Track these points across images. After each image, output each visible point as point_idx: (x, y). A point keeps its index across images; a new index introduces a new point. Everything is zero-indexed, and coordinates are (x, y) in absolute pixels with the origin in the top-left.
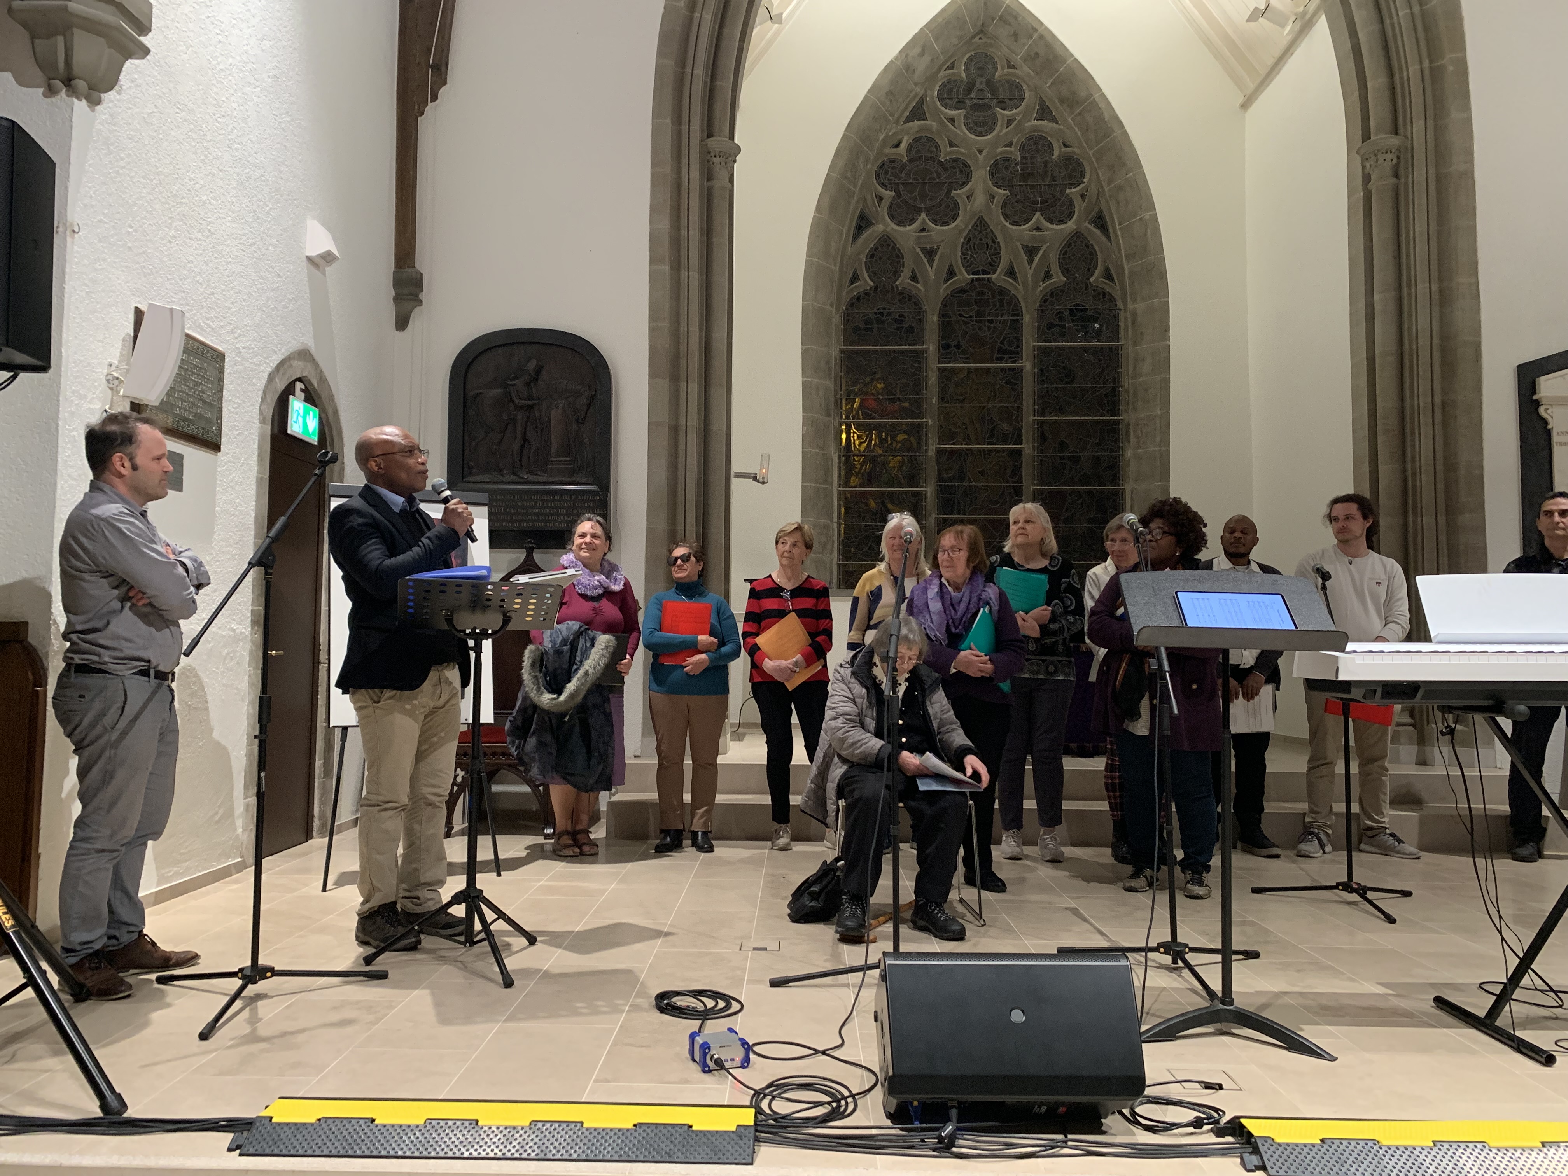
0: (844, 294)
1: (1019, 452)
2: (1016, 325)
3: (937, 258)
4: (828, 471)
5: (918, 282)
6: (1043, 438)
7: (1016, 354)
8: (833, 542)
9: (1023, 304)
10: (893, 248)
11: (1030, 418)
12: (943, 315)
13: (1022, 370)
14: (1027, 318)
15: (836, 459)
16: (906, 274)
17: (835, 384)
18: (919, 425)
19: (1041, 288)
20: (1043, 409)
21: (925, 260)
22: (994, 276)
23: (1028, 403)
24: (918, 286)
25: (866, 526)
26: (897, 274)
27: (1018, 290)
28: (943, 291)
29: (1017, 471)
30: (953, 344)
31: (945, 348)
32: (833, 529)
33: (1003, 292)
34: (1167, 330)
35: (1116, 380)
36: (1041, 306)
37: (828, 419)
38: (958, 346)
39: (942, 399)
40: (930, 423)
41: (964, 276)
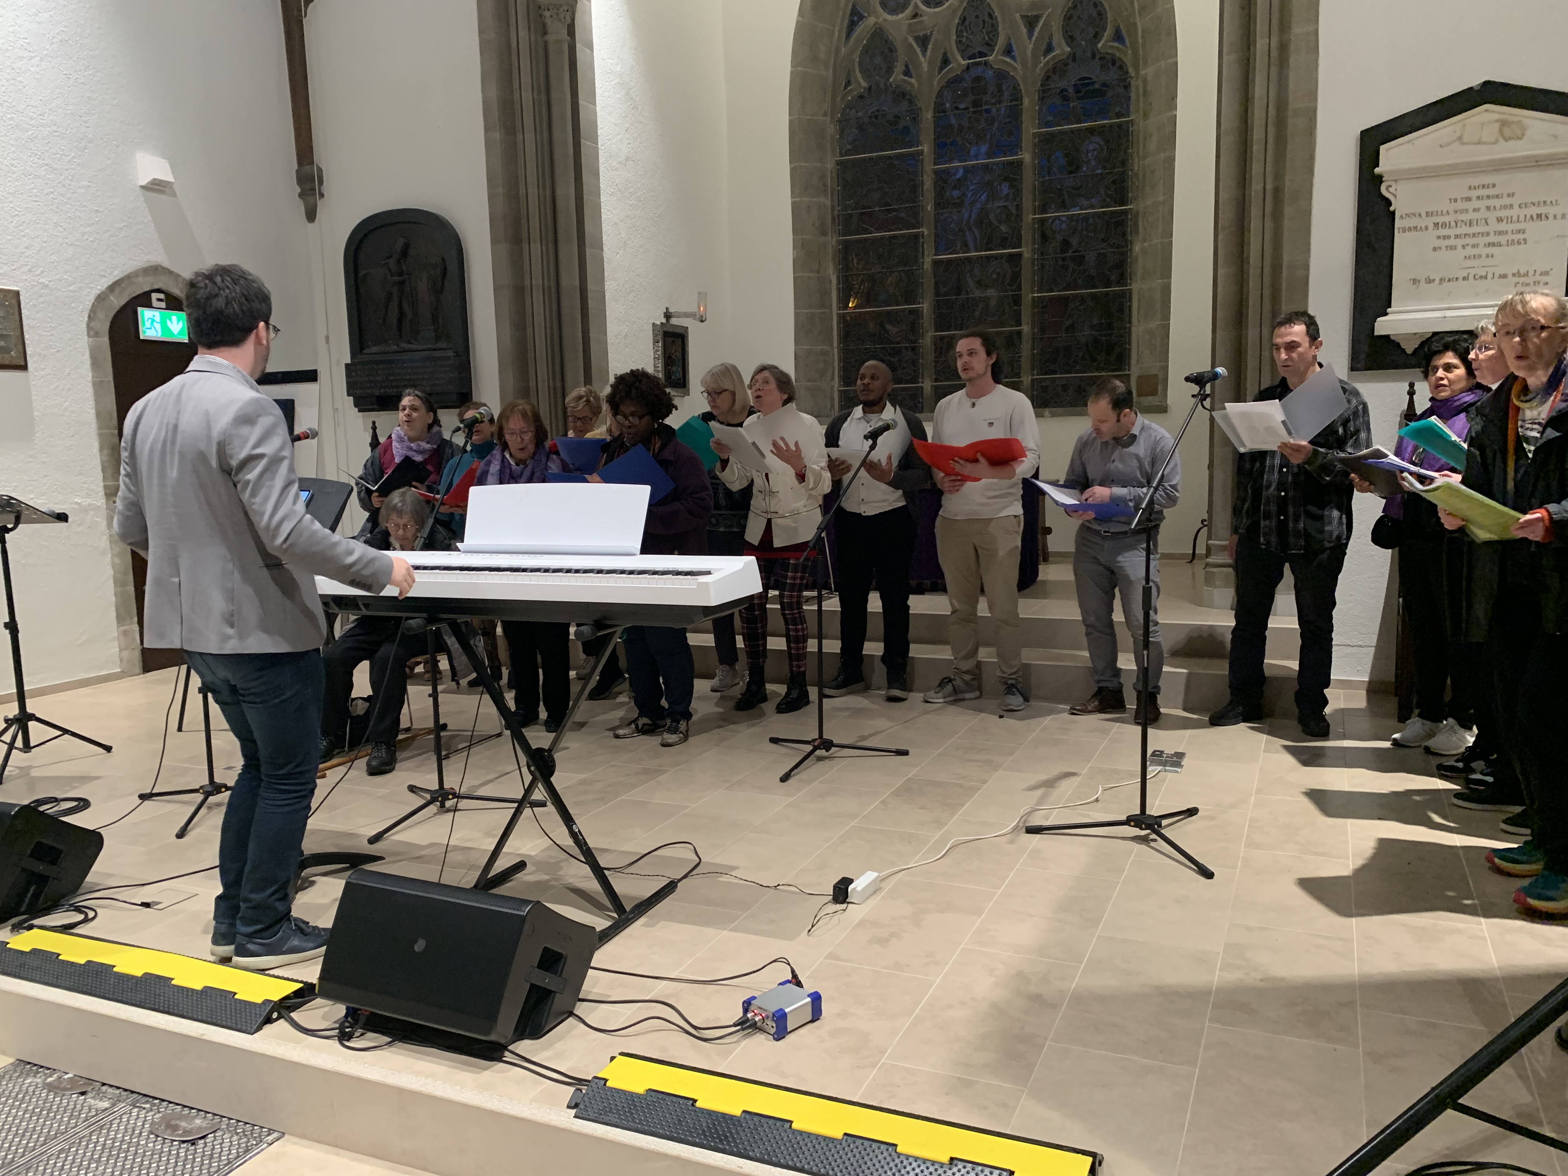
0: (838, 100)
1: (1019, 255)
2: (1015, 113)
3: (930, 47)
4: (825, 293)
5: (911, 77)
6: (1044, 237)
7: (1015, 147)
8: (834, 368)
9: (1022, 87)
10: (886, 41)
11: (1029, 217)
12: (939, 109)
13: (1022, 163)
14: (1026, 101)
15: (834, 280)
16: (899, 68)
17: (832, 200)
18: (916, 236)
19: (1042, 65)
20: (1045, 205)
21: (918, 50)
22: (991, 58)
23: (1028, 201)
24: (913, 81)
25: (866, 349)
26: (890, 70)
27: (1017, 69)
28: (937, 83)
29: (1016, 277)
30: (949, 141)
31: (942, 148)
32: (833, 355)
33: (1002, 76)
34: (1174, 97)
35: (1123, 163)
36: (1042, 85)
37: (823, 239)
38: (953, 143)
39: (938, 205)
40: (926, 233)
41: (960, 62)
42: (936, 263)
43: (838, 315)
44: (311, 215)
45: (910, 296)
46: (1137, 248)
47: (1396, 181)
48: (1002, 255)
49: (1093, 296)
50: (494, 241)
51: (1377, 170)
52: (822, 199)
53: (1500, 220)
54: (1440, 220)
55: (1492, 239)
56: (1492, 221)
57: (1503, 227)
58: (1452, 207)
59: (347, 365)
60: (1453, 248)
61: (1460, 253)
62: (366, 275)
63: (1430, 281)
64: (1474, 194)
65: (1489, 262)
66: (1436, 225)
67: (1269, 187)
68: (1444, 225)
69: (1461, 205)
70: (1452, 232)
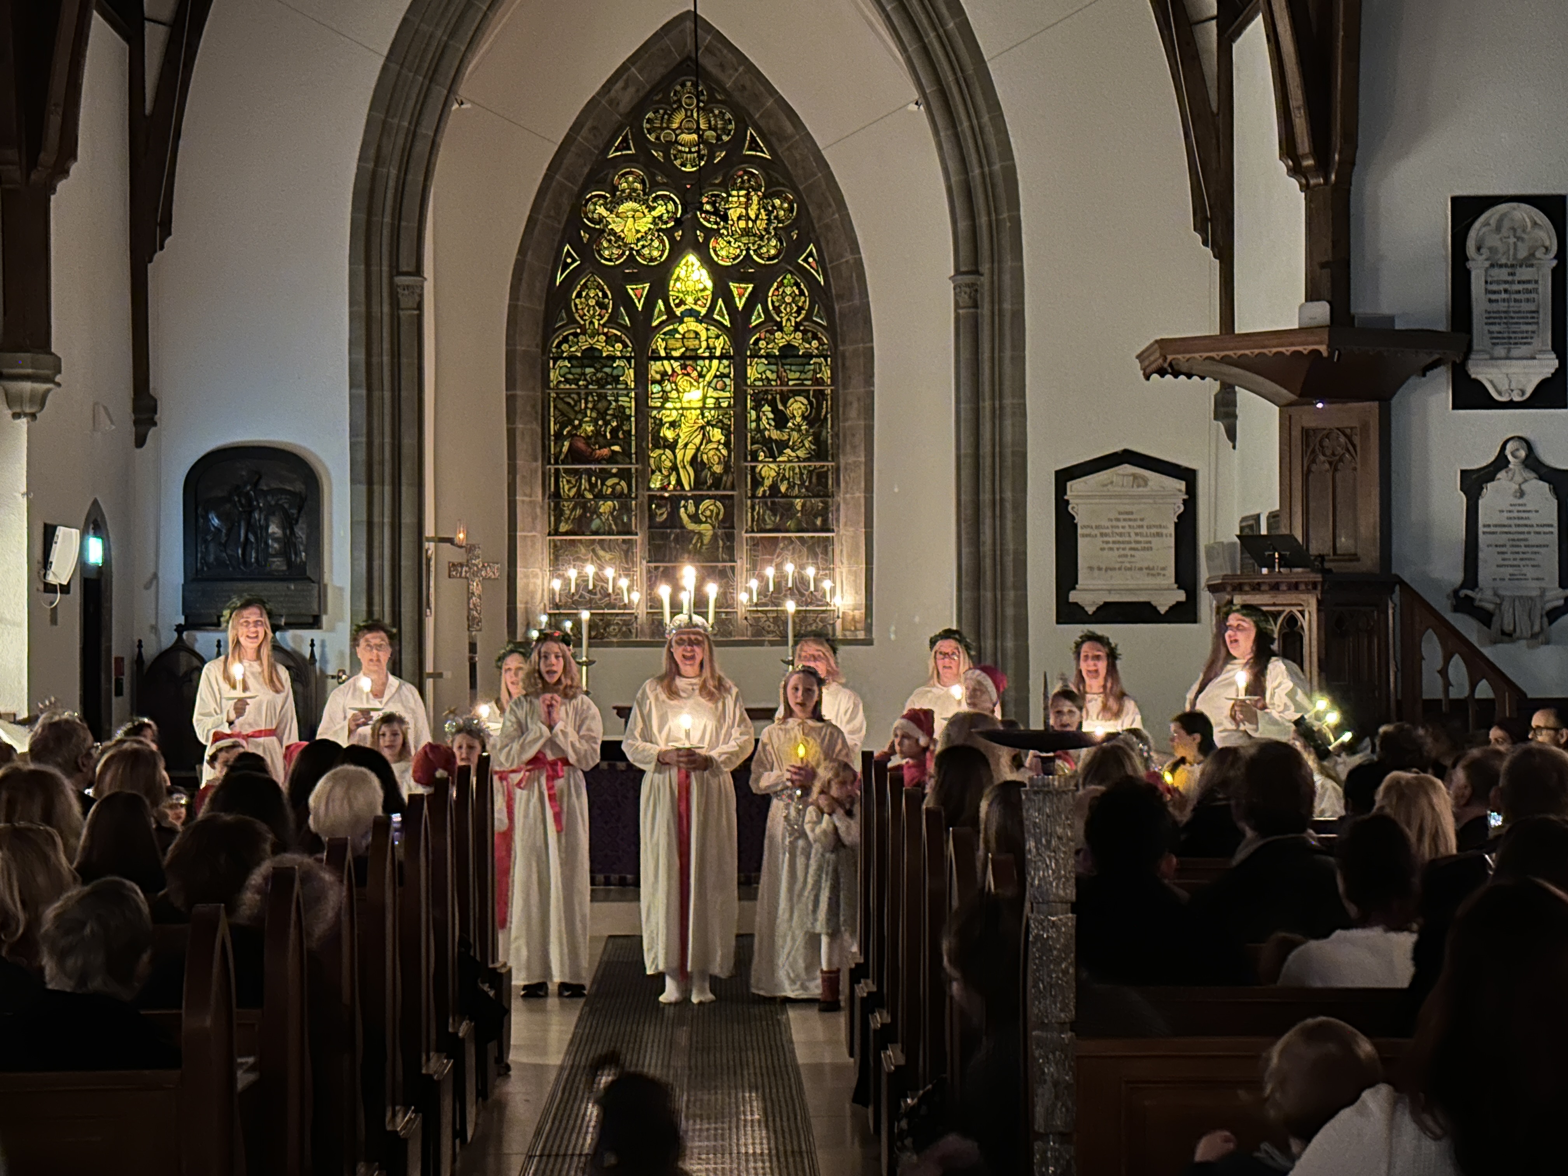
1: (732, 496)
6: (754, 482)
29: (728, 516)
42: (651, 498)
43: (549, 540)
45: (623, 526)
46: (838, 499)
47: (1077, 505)
48: (715, 496)
49: (800, 539)
50: (353, 482)
51: (1066, 497)
52: (534, 427)
53: (1137, 534)
54: (1104, 531)
55: (1133, 545)
56: (1132, 535)
57: (1139, 538)
58: (1109, 524)
59: (182, 586)
60: (1111, 549)
61: (1116, 553)
63: (1100, 569)
64: (1121, 517)
65: (1133, 559)
66: (1102, 535)
68: (1106, 535)
69: (1115, 523)
70: (1110, 539)
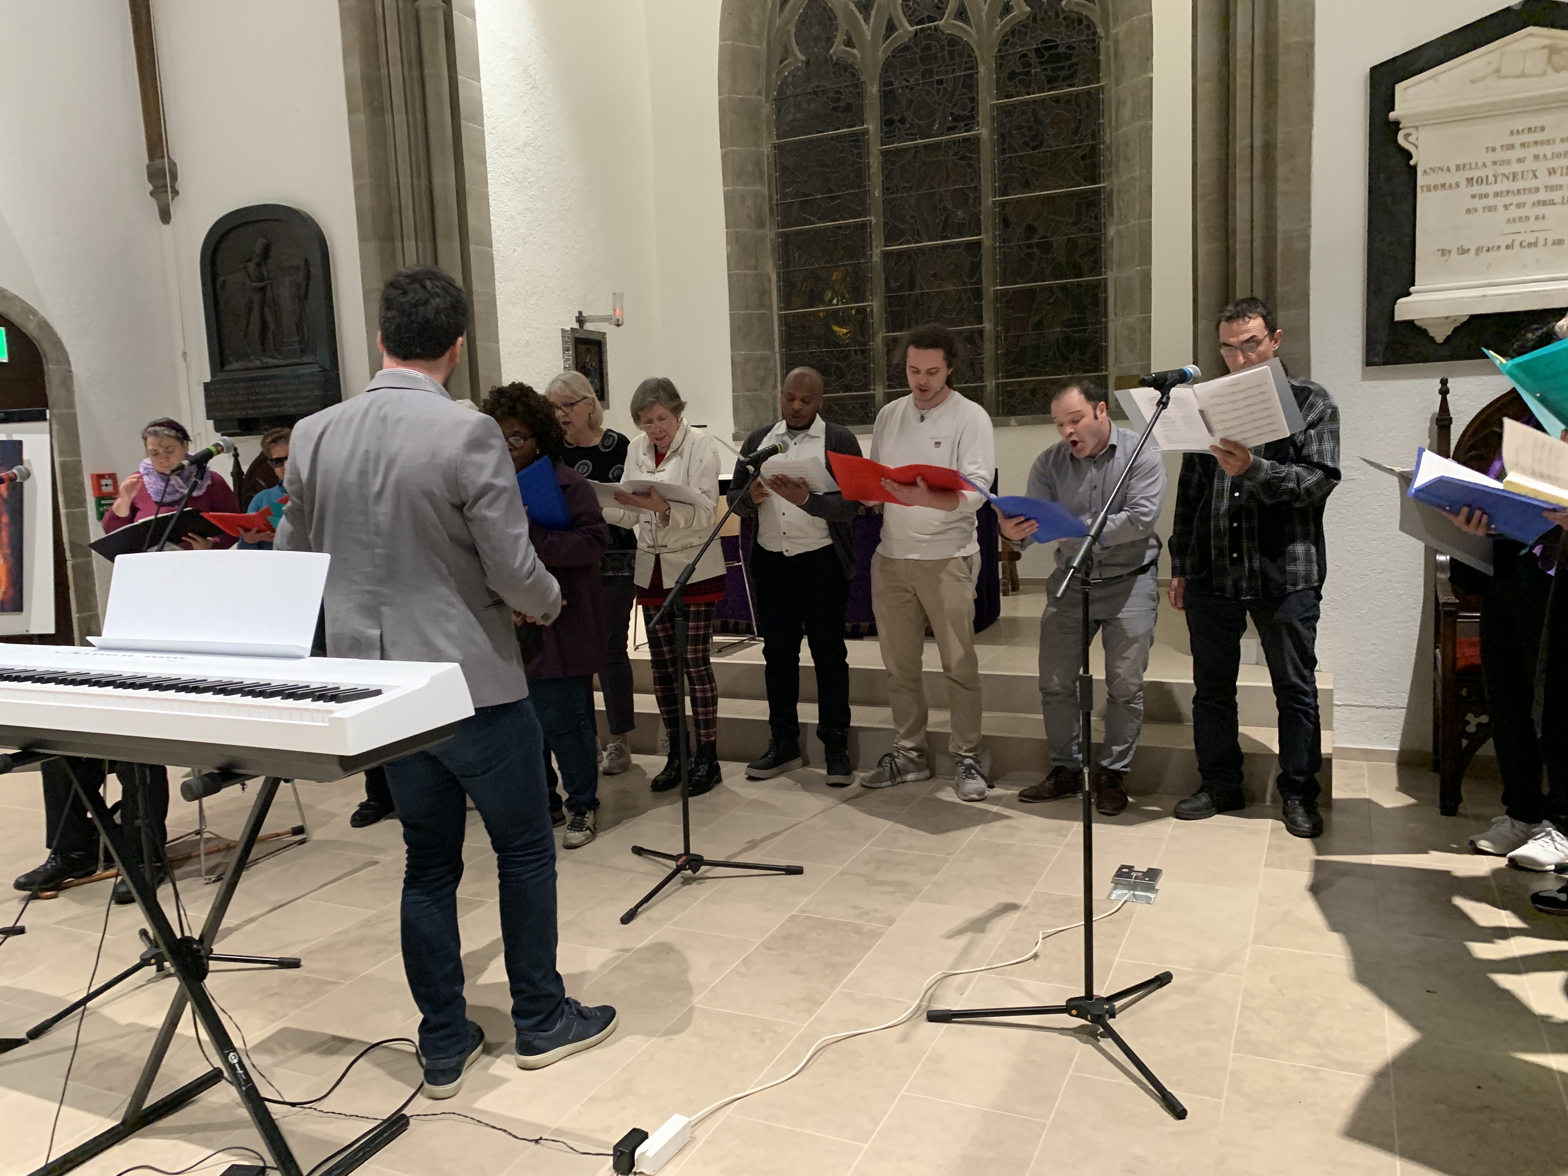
0: (774, 76)
1: (978, 244)
2: (970, 83)
3: (873, 13)
4: (764, 293)
5: (854, 47)
6: (1006, 223)
7: (970, 120)
8: (776, 375)
9: (977, 53)
10: (824, 9)
11: (989, 200)
12: (885, 83)
13: (979, 139)
14: (982, 69)
15: (774, 277)
16: (840, 37)
17: (770, 188)
18: (864, 225)
19: (999, 28)
20: (1006, 186)
21: (860, 17)
22: (941, 22)
23: (987, 183)
24: (855, 51)
25: (811, 353)
26: (830, 41)
27: (970, 35)
28: (882, 53)
29: (975, 269)
30: (896, 118)
31: (888, 125)
32: (775, 361)
33: (953, 41)
34: (1149, 57)
35: (1095, 135)
36: (999, 51)
37: (760, 232)
38: (902, 121)
39: (886, 190)
40: (874, 221)
41: (907, 29)
42: (886, 255)
43: (780, 316)
44: (165, 216)
45: (858, 292)
46: (1112, 232)
47: (1417, 128)
48: (958, 245)
49: (1063, 287)
50: (362, 239)
51: (1392, 115)
52: (757, 187)
53: (1552, 172)
54: (1476, 174)
55: (1543, 196)
56: (1542, 173)
57: (1556, 180)
58: (1490, 157)
59: (206, 385)
60: (1491, 209)
61: (1502, 215)
62: (224, 282)
63: (1463, 251)
64: (1518, 140)
65: (1541, 224)
66: (1470, 181)
67: (1258, 142)
68: (1480, 181)
69: (1499, 155)
70: (1491, 189)
